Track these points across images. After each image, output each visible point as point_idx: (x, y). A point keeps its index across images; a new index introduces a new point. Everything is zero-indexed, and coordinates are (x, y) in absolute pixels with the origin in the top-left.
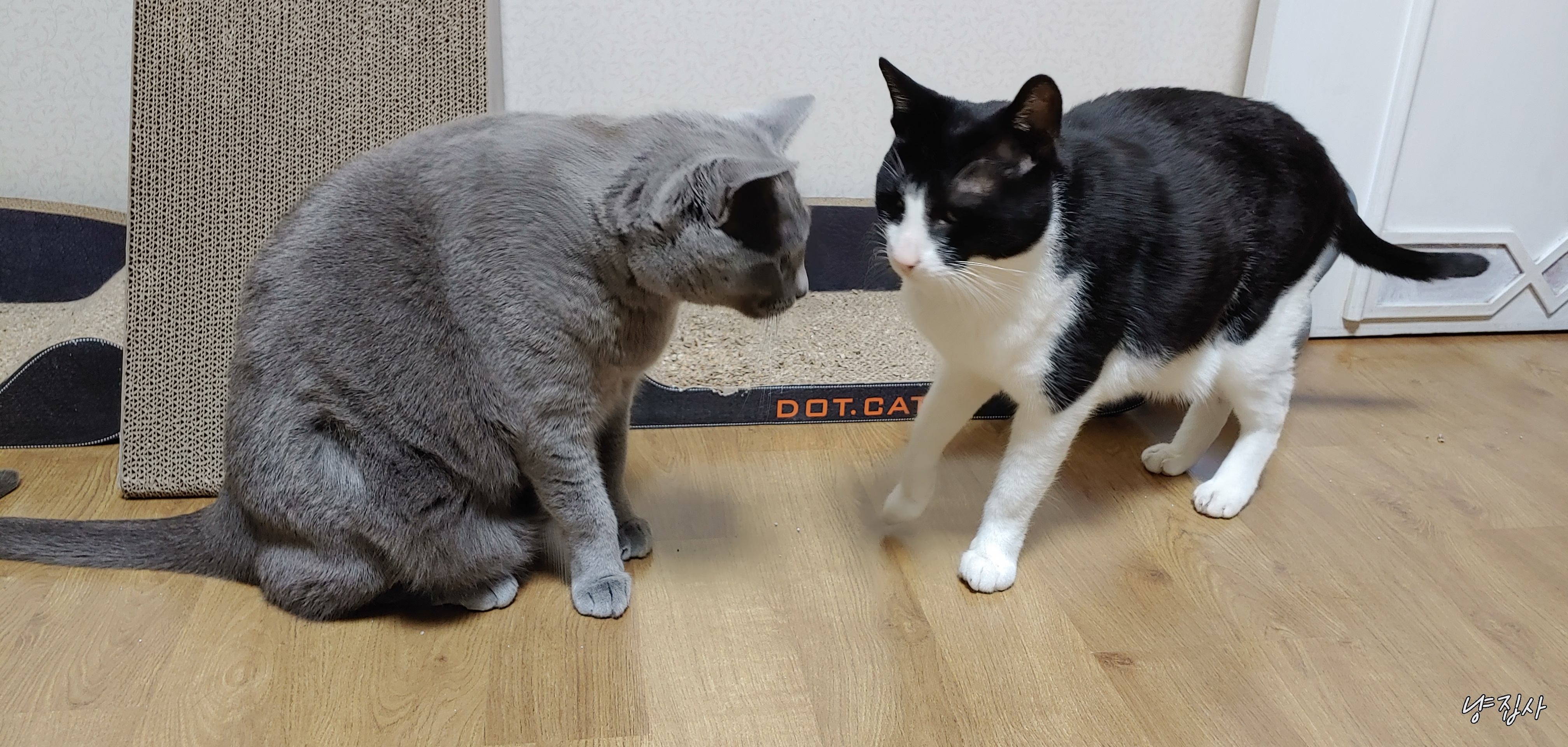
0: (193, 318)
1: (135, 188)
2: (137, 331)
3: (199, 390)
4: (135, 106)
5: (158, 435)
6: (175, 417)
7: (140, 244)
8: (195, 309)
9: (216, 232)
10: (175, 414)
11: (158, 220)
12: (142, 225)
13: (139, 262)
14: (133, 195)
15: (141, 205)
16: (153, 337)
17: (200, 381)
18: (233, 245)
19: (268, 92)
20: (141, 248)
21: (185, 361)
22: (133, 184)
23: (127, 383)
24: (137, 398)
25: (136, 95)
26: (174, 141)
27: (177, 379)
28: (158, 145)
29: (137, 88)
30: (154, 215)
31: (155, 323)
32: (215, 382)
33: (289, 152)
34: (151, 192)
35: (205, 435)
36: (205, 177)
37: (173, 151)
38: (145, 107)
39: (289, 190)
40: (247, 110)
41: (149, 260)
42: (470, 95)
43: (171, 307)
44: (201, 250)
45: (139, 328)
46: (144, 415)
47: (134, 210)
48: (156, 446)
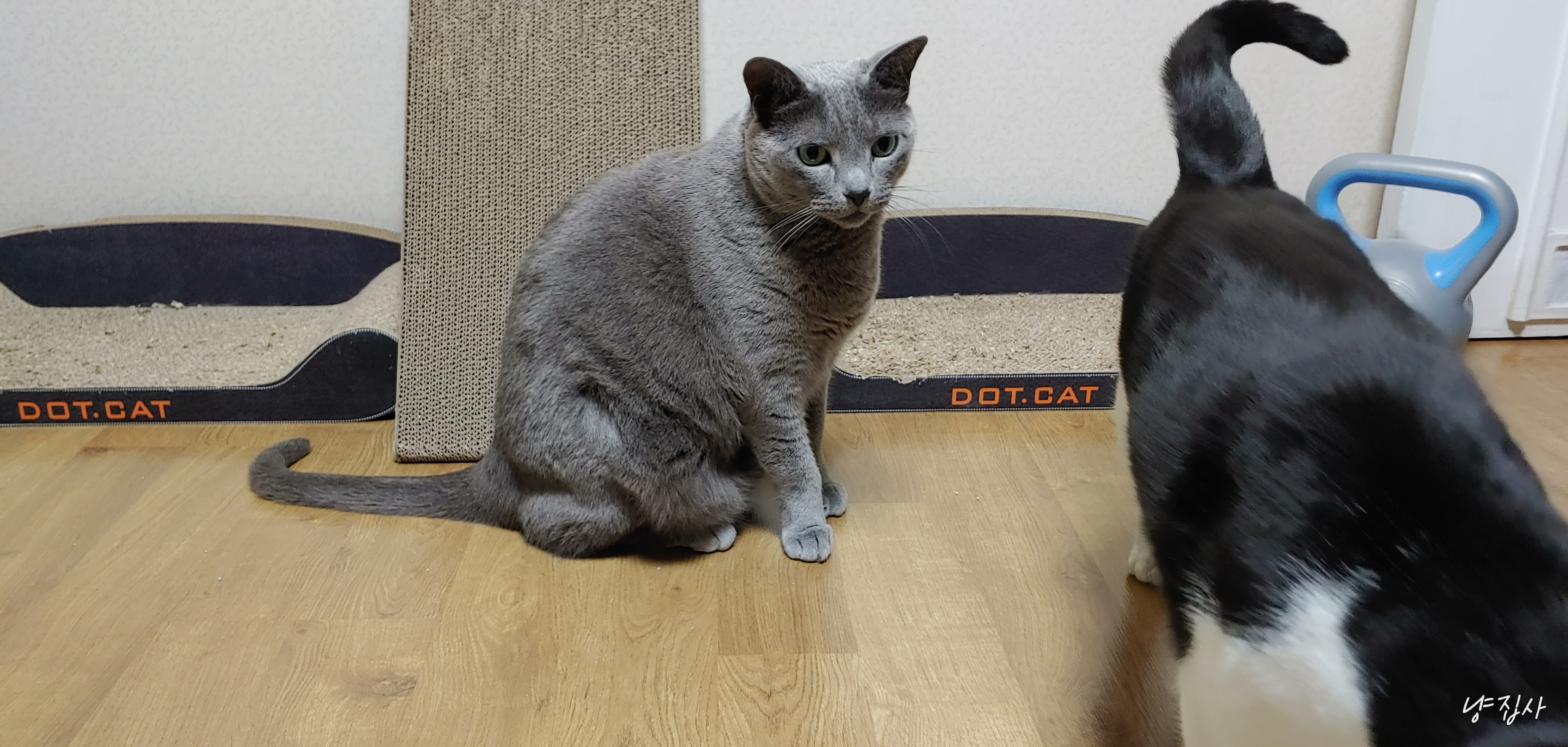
0: (456, 310)
1: (408, 201)
2: (410, 321)
3: (460, 371)
4: (408, 132)
5: (427, 408)
6: (440, 393)
7: (412, 248)
8: (457, 303)
9: (475, 237)
10: (441, 391)
11: (427, 227)
12: (414, 231)
13: (412, 263)
14: (406, 207)
15: (413, 215)
16: (423, 326)
17: (461, 363)
18: (489, 248)
19: (517, 119)
20: (413, 251)
21: (449, 346)
22: (407, 198)
23: (402, 364)
24: (410, 377)
25: (409, 123)
26: (440, 161)
27: (442, 361)
28: (427, 165)
29: (410, 117)
30: (424, 224)
31: (425, 314)
32: (474, 364)
33: (535, 169)
34: (421, 204)
35: (466, 409)
36: (465, 191)
37: (439, 170)
38: (416, 133)
39: (535, 202)
40: (500, 134)
41: (419, 261)
42: (686, 120)
43: (438, 300)
44: (462, 253)
45: (412, 318)
46: (415, 392)
47: (408, 220)
48: (425, 418)
